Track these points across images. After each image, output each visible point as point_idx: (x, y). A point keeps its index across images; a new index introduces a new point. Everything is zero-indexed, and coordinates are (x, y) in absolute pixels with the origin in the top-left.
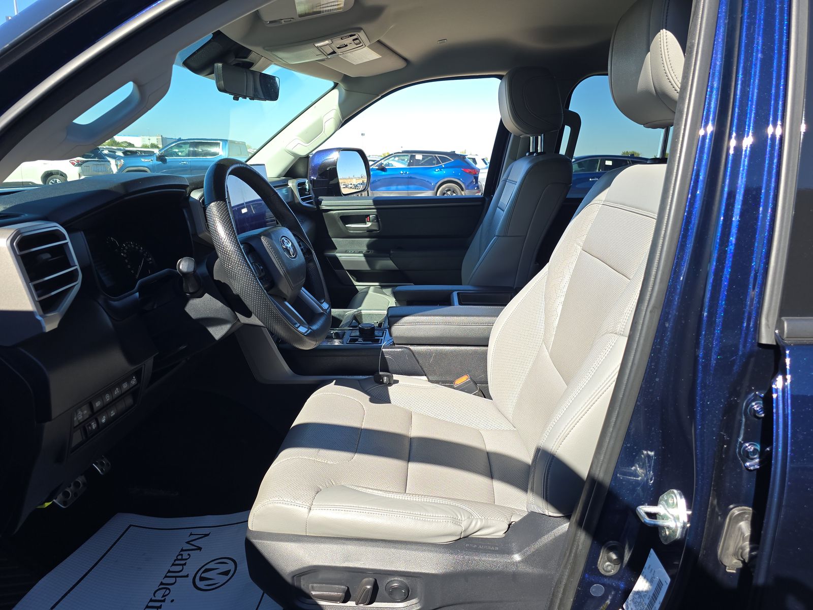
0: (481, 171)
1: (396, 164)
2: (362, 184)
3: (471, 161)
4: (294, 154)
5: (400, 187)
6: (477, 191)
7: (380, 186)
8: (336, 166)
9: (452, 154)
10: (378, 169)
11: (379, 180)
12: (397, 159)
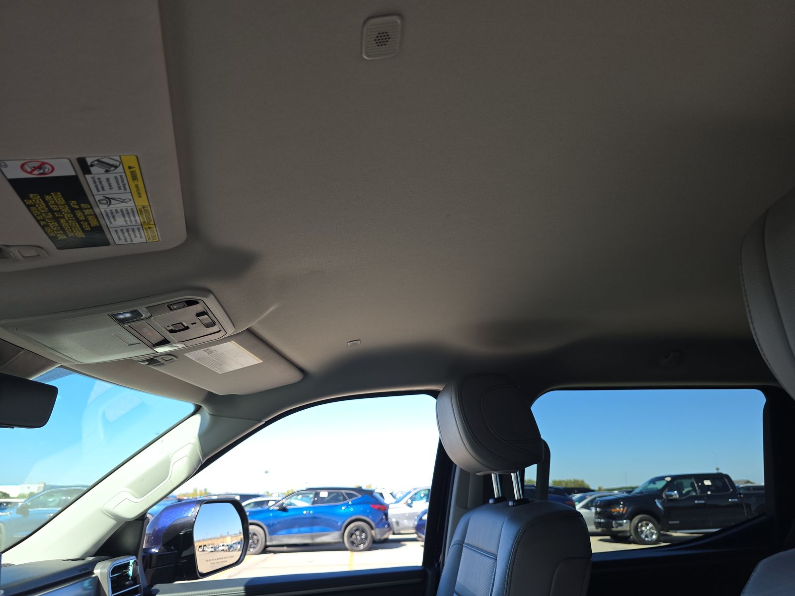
0: (390, 506)
1: (300, 503)
2: (239, 543)
3: (379, 496)
4: (116, 517)
5: (302, 529)
6: (387, 529)
7: (280, 529)
8: (193, 527)
9: (359, 490)
10: (278, 510)
11: (278, 523)
12: (300, 497)
